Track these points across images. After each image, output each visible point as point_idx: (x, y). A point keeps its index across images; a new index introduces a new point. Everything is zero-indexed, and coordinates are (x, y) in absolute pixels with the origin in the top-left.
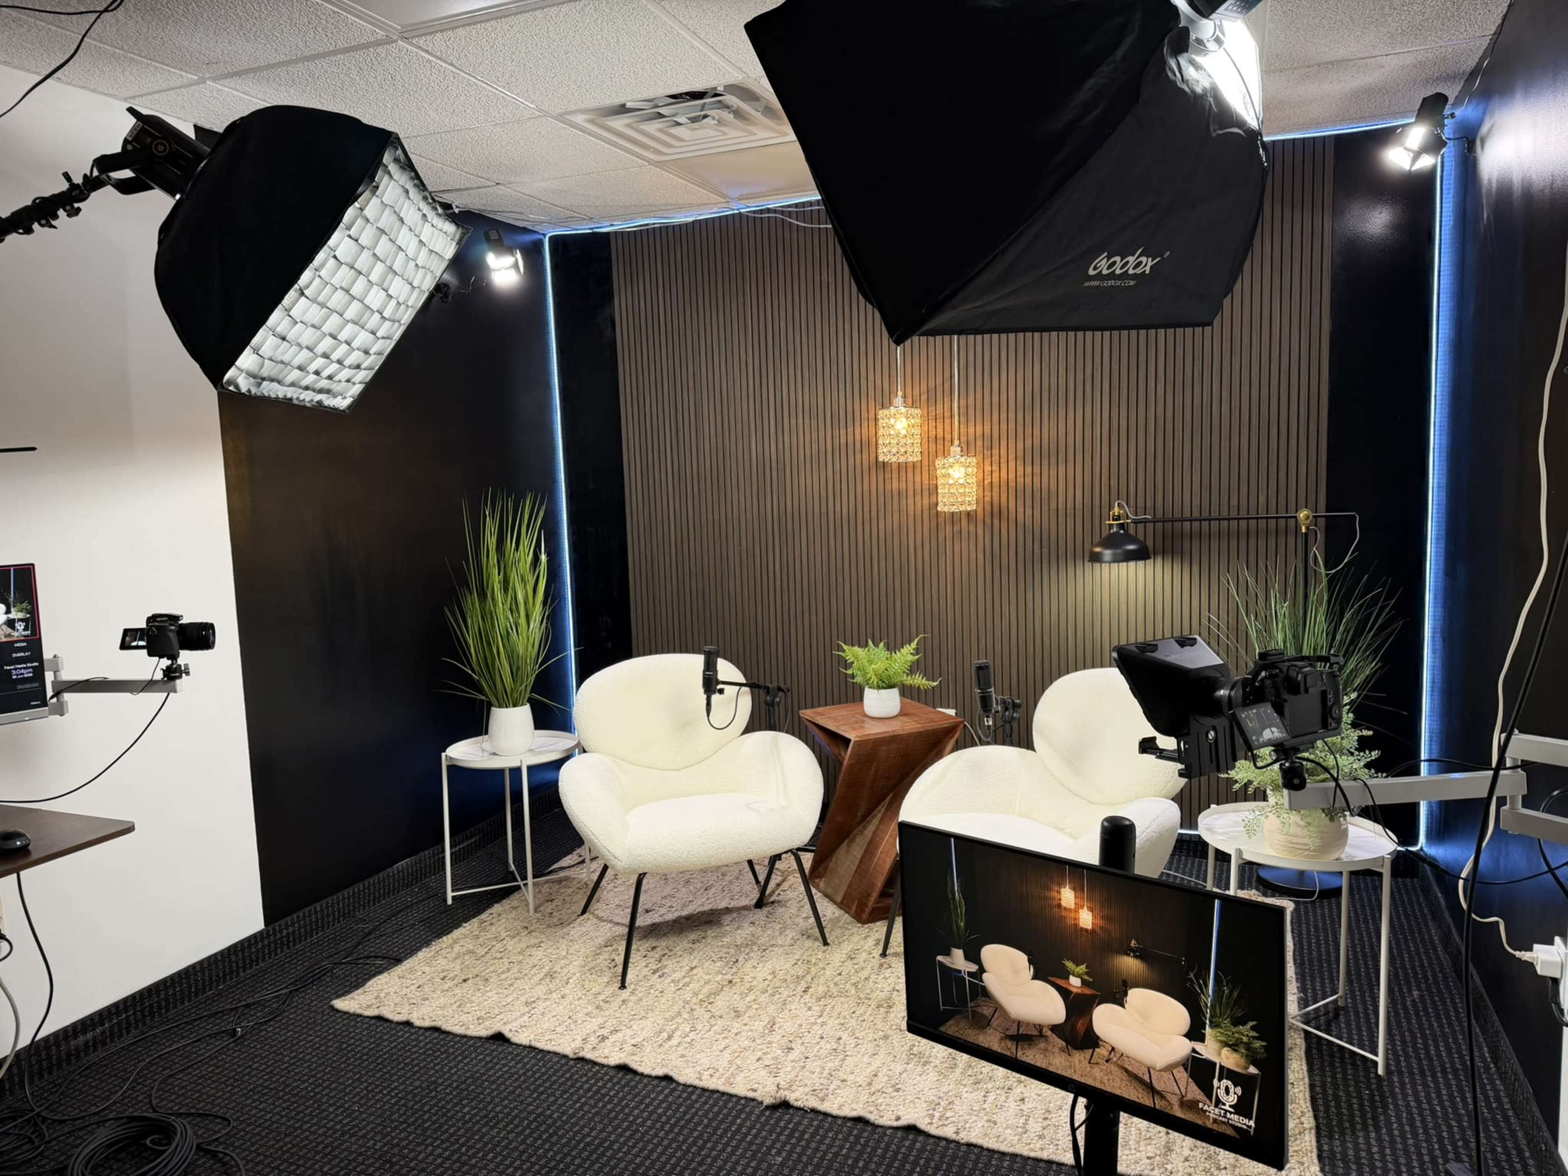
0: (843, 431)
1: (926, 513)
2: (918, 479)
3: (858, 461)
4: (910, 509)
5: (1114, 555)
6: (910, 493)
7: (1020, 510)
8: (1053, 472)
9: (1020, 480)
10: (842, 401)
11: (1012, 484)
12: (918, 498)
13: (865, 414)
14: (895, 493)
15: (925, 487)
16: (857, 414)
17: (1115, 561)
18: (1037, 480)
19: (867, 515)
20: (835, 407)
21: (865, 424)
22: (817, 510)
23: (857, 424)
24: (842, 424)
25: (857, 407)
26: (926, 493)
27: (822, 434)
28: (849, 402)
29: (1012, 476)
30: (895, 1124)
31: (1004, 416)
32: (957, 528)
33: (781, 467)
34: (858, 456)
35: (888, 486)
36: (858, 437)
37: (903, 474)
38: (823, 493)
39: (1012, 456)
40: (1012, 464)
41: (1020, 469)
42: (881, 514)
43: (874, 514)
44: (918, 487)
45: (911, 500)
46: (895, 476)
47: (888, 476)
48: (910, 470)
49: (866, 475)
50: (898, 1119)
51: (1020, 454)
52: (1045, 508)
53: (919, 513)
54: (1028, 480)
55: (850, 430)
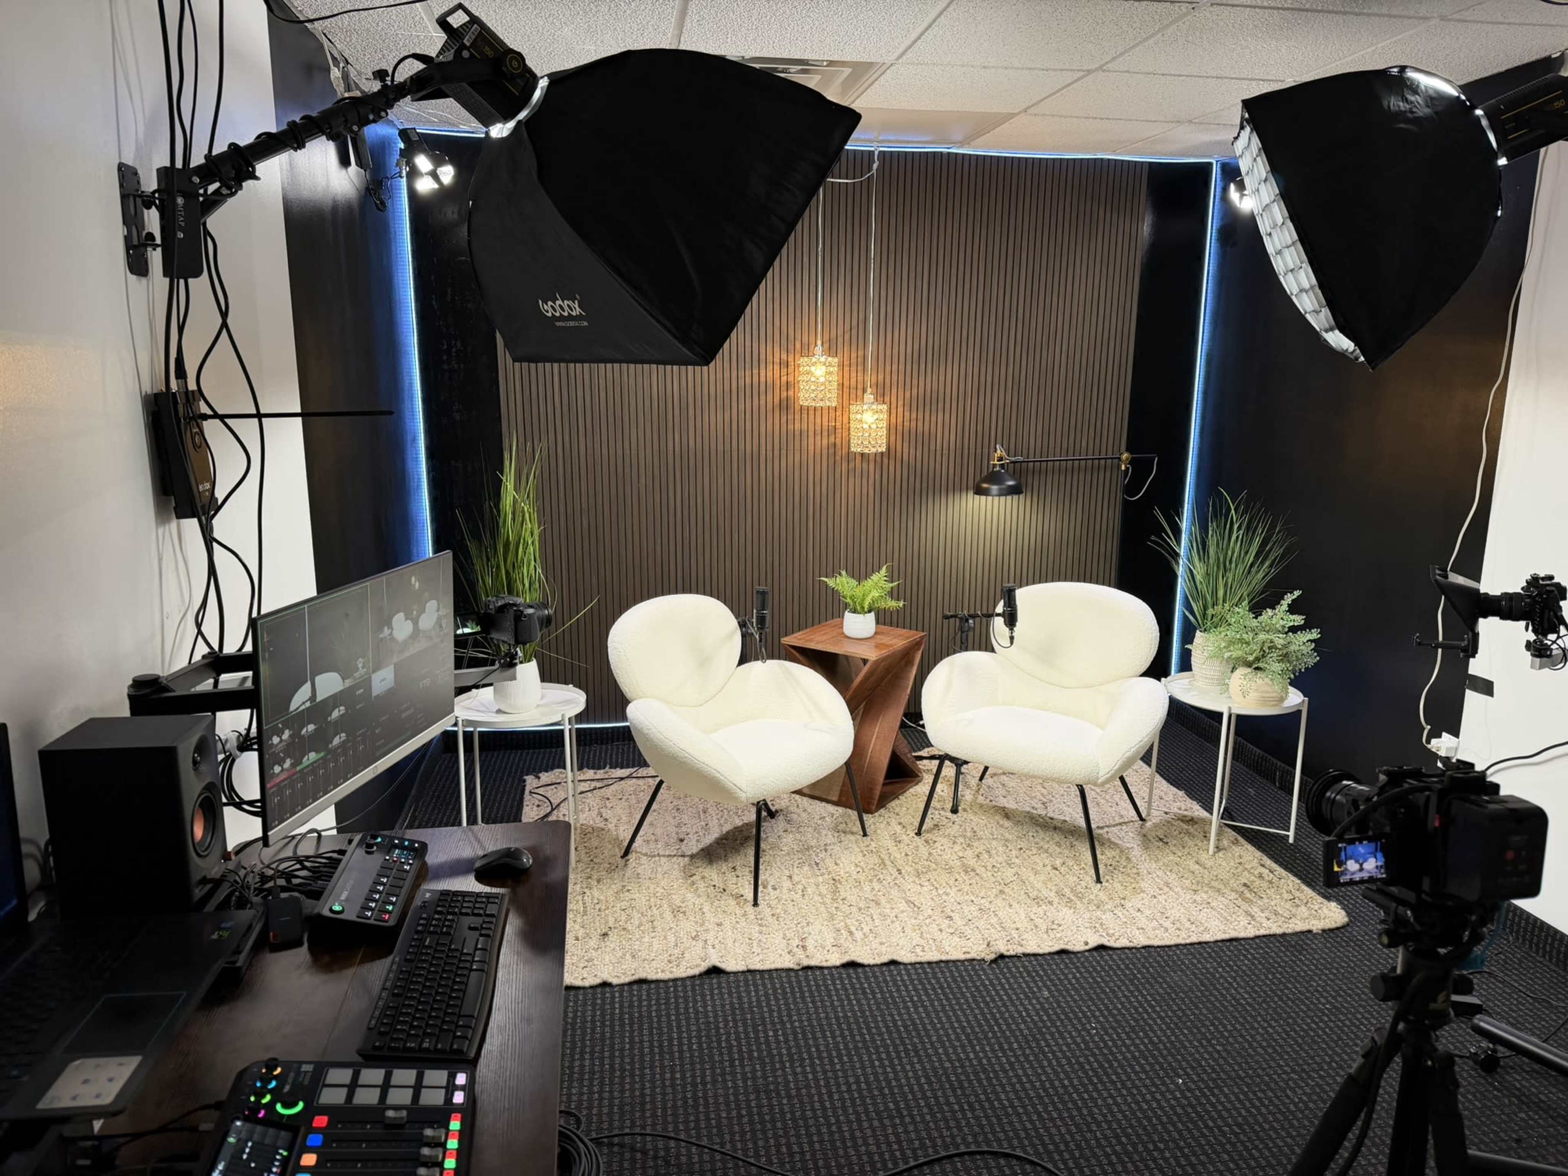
0: (748, 373)
1: (825, 452)
2: (818, 421)
3: (763, 402)
4: (811, 448)
5: (1000, 490)
6: (811, 433)
7: (906, 450)
8: (933, 418)
9: (907, 424)
10: (748, 344)
11: (900, 428)
12: (818, 438)
13: (770, 357)
14: (797, 433)
15: (825, 428)
16: (763, 357)
17: (1000, 495)
18: (920, 424)
19: (770, 454)
20: (741, 349)
21: (770, 367)
22: (720, 448)
23: (763, 366)
24: (748, 366)
25: (763, 351)
26: (825, 434)
27: (727, 375)
28: (755, 345)
29: (900, 420)
30: (1087, 948)
31: (895, 367)
32: (851, 465)
33: (684, 405)
34: (763, 397)
35: (791, 427)
36: (763, 379)
37: (805, 416)
38: (727, 432)
39: (900, 403)
40: (900, 409)
41: (907, 414)
42: (784, 452)
43: (776, 452)
44: (818, 428)
45: (811, 440)
46: (797, 417)
47: (790, 417)
48: (811, 412)
49: (770, 416)
50: (1086, 943)
51: (907, 402)
52: (926, 449)
53: (818, 451)
54: (913, 424)
55: (755, 371)
